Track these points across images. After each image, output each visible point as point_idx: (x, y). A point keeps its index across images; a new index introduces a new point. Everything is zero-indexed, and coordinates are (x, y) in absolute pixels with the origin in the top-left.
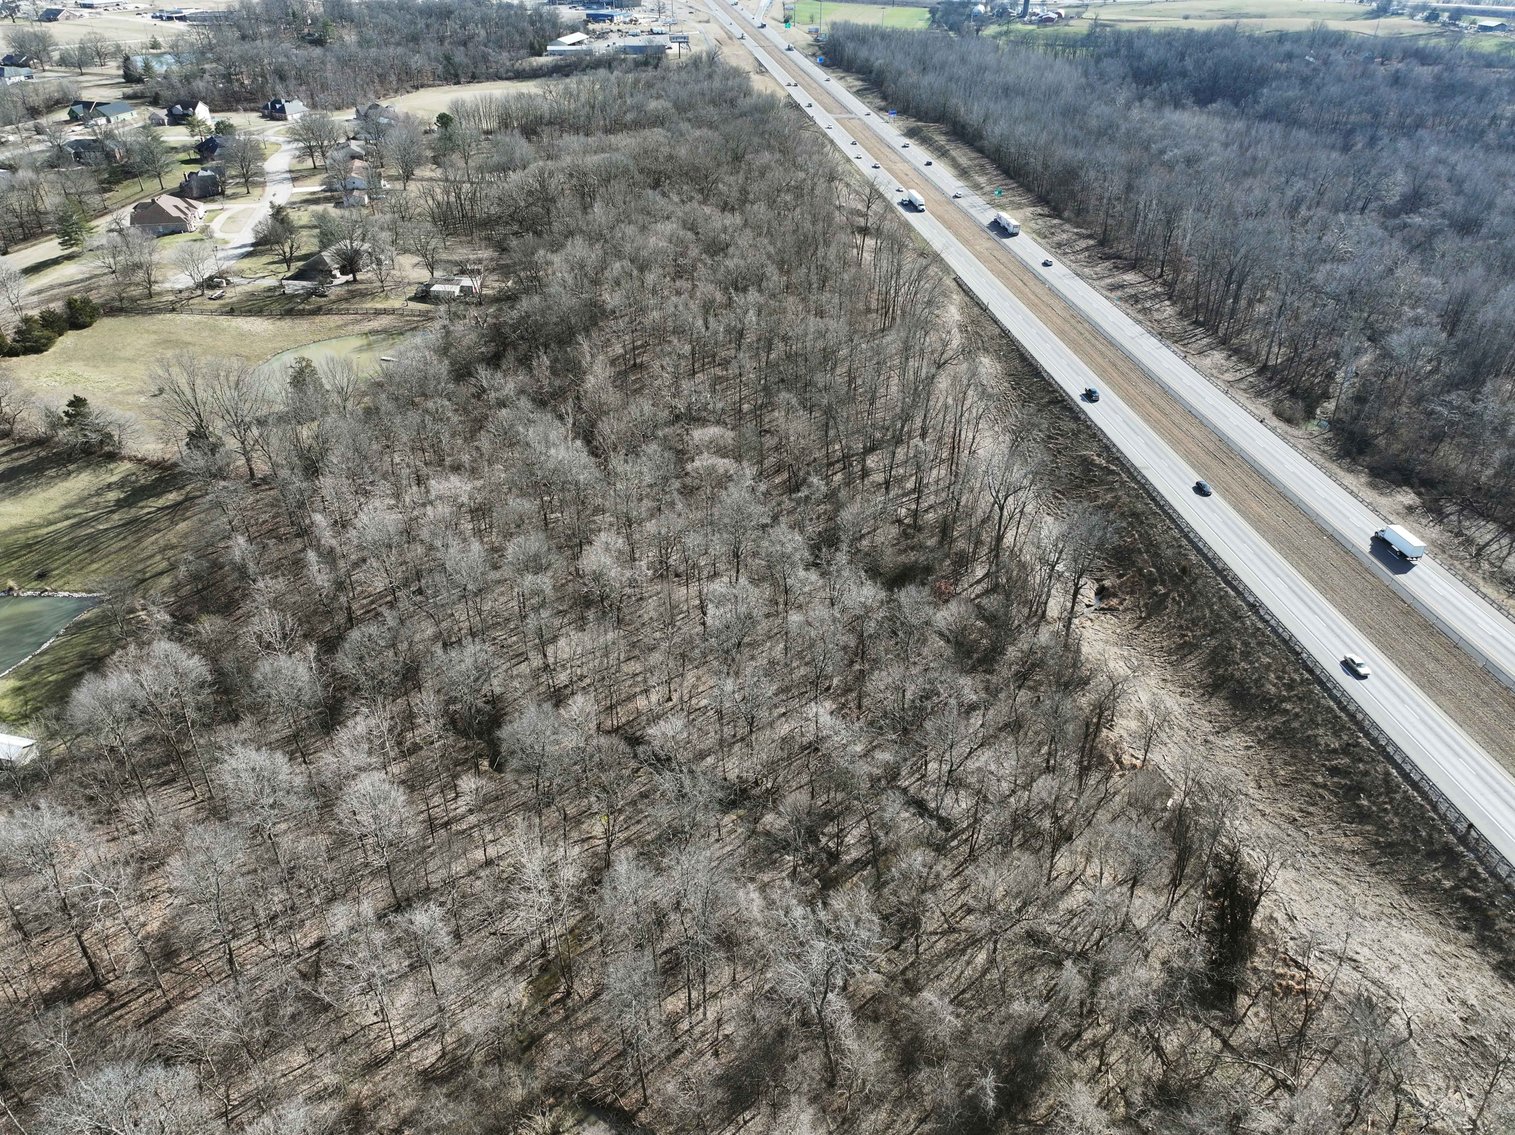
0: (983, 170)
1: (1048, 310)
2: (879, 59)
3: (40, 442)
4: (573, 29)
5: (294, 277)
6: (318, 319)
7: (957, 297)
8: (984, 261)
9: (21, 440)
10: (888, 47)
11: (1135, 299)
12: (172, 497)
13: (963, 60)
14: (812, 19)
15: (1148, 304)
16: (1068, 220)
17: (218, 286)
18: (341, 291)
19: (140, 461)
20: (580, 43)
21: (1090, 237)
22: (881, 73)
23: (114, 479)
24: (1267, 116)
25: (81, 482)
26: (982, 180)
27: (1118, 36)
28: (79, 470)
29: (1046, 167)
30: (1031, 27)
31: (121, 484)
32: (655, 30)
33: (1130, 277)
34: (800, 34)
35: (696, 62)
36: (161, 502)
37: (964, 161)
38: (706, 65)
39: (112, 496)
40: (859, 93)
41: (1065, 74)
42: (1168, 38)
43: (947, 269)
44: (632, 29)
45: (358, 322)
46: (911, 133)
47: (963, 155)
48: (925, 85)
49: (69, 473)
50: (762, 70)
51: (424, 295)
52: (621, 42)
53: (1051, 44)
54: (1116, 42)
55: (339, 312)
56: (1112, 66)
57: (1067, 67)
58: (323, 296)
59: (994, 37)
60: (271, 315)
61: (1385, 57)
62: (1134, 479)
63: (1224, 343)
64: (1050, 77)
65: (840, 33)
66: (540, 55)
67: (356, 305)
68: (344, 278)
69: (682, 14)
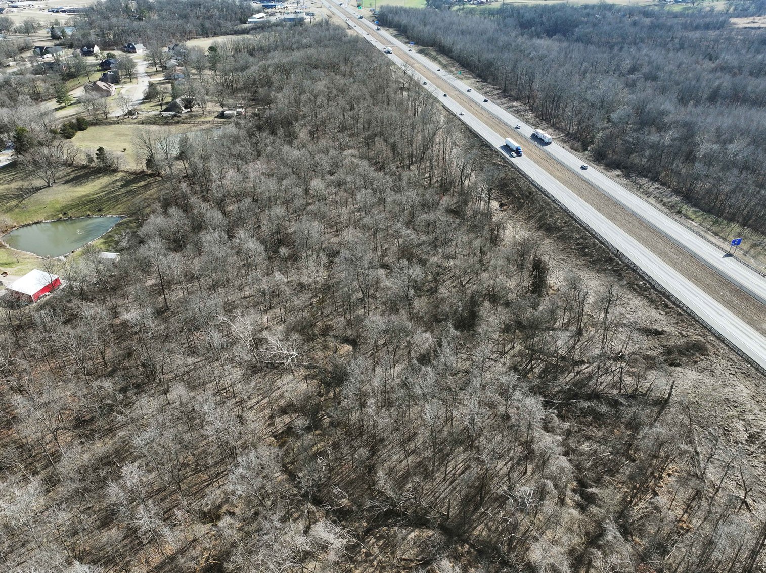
0: (453, 65)
1: (481, 115)
2: (404, 20)
3: (84, 167)
4: (259, 12)
5: (165, 110)
6: (179, 126)
7: (444, 112)
8: (454, 99)
9: (77, 166)
10: (408, 15)
11: (517, 111)
12: (142, 183)
13: (443, 20)
14: (371, 5)
15: (523, 113)
16: (489, 83)
17: (134, 114)
18: (187, 115)
19: (126, 172)
20: (262, 17)
21: (499, 89)
22: (405, 26)
23: (117, 178)
24: (578, 40)
25: (104, 180)
26: (453, 69)
27: (513, 9)
28: (103, 176)
29: (479, 61)
30: (474, 6)
31: (121, 180)
32: (297, 11)
33: (515, 104)
34: (366, 12)
35: (319, 24)
36: (139, 185)
37: (444, 62)
38: (324, 25)
39: (119, 184)
40: (396, 36)
41: (490, 25)
42: (535, 8)
43: (439, 102)
44: (286, 11)
45: (195, 126)
46: (420, 52)
47: (444, 60)
48: (426, 31)
49: (99, 177)
50: (350, 27)
51: (222, 115)
52: (282, 17)
53: (483, 13)
54: (512, 11)
55: (187, 123)
56: (509, 21)
57: (490, 23)
58: (179, 117)
59: (457, 11)
60: (159, 124)
61: (631, 14)
62: (513, 167)
63: (553, 126)
64: (482, 26)
65: (385, 10)
66: (245, 23)
67: (193, 120)
68: (186, 110)
69: (309, 4)
